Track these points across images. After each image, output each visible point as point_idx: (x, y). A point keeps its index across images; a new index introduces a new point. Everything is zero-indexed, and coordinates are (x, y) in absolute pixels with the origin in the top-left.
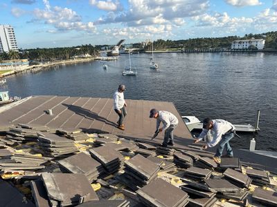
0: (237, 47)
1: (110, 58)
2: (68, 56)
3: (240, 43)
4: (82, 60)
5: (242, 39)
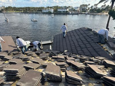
3: (45, 10)
5: (45, 8)
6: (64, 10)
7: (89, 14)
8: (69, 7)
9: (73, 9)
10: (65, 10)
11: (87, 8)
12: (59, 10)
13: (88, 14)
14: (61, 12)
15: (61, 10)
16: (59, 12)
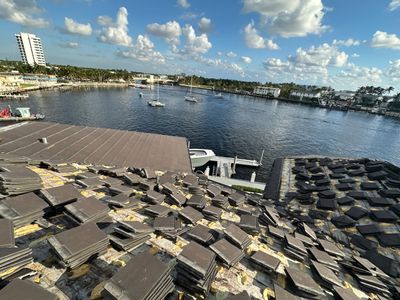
0: (258, 92)
1: (144, 86)
2: (101, 78)
3: (261, 89)
4: (116, 84)
5: (262, 86)
6: (306, 95)
7: (383, 115)
8: (324, 88)
9: (333, 94)
10: (311, 96)
11: (380, 98)
12: (294, 94)
13: (379, 114)
14: (298, 98)
15: (299, 94)
16: (294, 97)
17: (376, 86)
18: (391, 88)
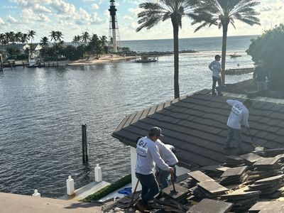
7: (44, 66)
11: (27, 46)
13: (40, 66)
17: (16, 32)
18: (32, 33)
